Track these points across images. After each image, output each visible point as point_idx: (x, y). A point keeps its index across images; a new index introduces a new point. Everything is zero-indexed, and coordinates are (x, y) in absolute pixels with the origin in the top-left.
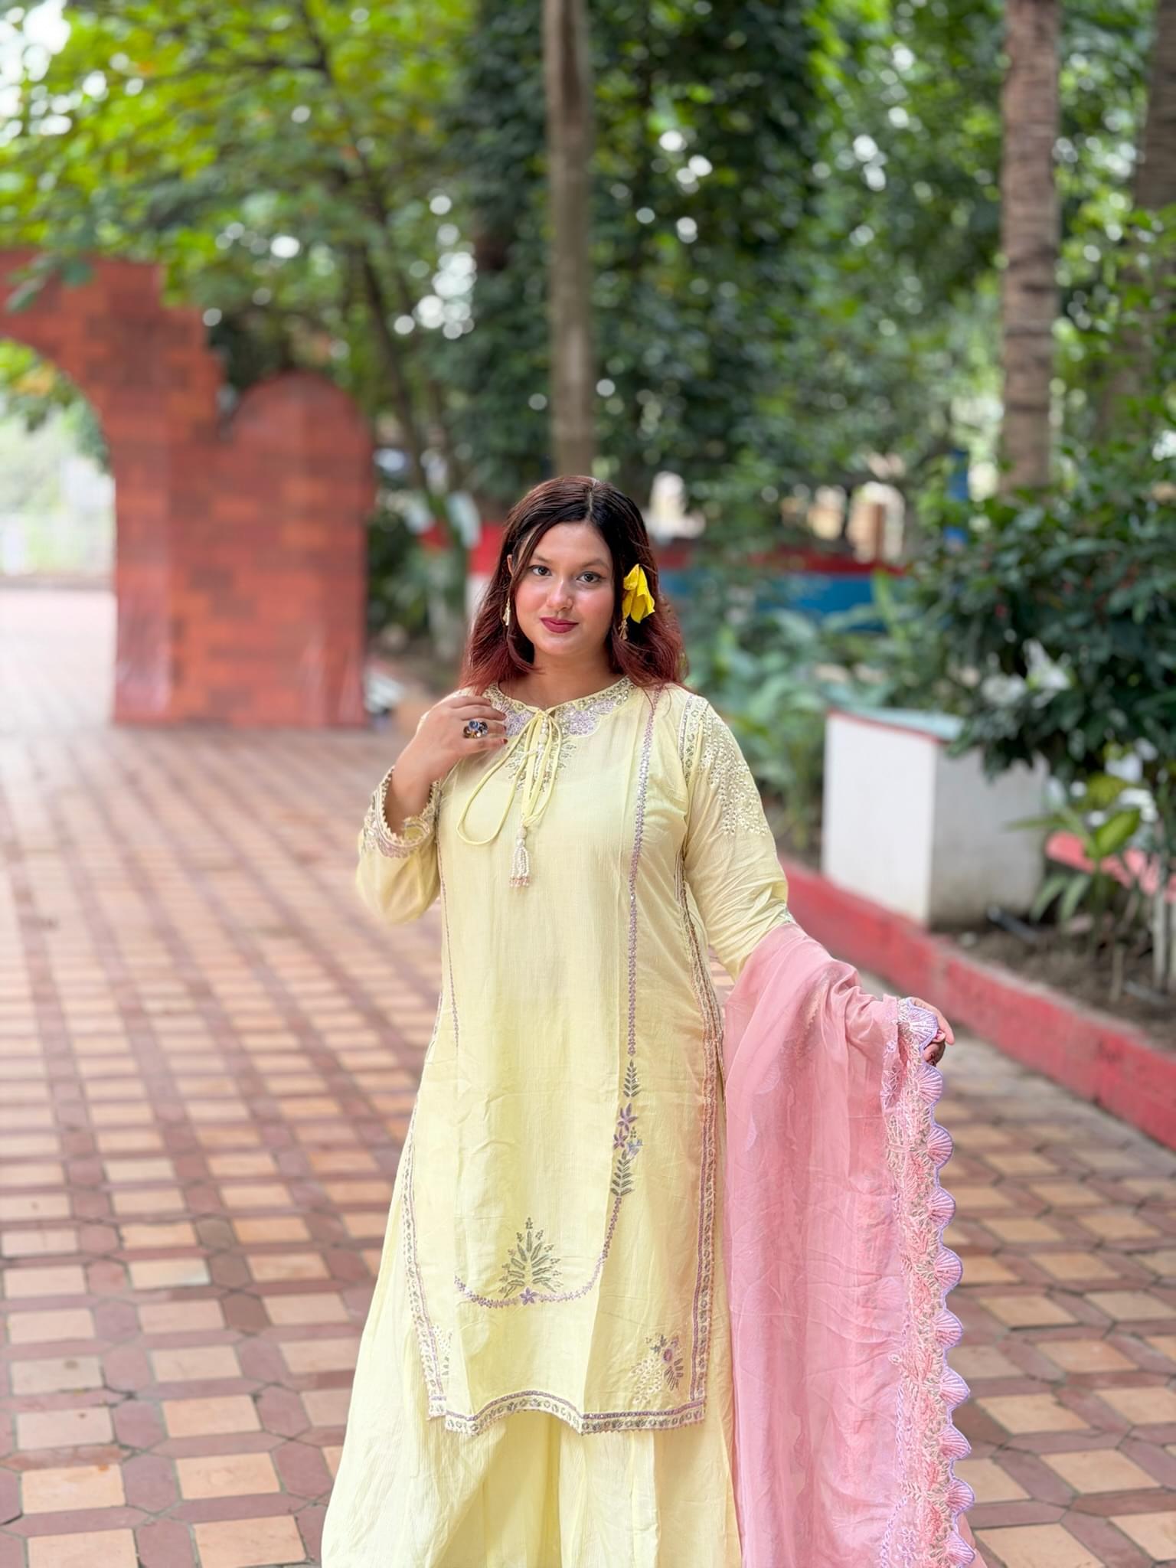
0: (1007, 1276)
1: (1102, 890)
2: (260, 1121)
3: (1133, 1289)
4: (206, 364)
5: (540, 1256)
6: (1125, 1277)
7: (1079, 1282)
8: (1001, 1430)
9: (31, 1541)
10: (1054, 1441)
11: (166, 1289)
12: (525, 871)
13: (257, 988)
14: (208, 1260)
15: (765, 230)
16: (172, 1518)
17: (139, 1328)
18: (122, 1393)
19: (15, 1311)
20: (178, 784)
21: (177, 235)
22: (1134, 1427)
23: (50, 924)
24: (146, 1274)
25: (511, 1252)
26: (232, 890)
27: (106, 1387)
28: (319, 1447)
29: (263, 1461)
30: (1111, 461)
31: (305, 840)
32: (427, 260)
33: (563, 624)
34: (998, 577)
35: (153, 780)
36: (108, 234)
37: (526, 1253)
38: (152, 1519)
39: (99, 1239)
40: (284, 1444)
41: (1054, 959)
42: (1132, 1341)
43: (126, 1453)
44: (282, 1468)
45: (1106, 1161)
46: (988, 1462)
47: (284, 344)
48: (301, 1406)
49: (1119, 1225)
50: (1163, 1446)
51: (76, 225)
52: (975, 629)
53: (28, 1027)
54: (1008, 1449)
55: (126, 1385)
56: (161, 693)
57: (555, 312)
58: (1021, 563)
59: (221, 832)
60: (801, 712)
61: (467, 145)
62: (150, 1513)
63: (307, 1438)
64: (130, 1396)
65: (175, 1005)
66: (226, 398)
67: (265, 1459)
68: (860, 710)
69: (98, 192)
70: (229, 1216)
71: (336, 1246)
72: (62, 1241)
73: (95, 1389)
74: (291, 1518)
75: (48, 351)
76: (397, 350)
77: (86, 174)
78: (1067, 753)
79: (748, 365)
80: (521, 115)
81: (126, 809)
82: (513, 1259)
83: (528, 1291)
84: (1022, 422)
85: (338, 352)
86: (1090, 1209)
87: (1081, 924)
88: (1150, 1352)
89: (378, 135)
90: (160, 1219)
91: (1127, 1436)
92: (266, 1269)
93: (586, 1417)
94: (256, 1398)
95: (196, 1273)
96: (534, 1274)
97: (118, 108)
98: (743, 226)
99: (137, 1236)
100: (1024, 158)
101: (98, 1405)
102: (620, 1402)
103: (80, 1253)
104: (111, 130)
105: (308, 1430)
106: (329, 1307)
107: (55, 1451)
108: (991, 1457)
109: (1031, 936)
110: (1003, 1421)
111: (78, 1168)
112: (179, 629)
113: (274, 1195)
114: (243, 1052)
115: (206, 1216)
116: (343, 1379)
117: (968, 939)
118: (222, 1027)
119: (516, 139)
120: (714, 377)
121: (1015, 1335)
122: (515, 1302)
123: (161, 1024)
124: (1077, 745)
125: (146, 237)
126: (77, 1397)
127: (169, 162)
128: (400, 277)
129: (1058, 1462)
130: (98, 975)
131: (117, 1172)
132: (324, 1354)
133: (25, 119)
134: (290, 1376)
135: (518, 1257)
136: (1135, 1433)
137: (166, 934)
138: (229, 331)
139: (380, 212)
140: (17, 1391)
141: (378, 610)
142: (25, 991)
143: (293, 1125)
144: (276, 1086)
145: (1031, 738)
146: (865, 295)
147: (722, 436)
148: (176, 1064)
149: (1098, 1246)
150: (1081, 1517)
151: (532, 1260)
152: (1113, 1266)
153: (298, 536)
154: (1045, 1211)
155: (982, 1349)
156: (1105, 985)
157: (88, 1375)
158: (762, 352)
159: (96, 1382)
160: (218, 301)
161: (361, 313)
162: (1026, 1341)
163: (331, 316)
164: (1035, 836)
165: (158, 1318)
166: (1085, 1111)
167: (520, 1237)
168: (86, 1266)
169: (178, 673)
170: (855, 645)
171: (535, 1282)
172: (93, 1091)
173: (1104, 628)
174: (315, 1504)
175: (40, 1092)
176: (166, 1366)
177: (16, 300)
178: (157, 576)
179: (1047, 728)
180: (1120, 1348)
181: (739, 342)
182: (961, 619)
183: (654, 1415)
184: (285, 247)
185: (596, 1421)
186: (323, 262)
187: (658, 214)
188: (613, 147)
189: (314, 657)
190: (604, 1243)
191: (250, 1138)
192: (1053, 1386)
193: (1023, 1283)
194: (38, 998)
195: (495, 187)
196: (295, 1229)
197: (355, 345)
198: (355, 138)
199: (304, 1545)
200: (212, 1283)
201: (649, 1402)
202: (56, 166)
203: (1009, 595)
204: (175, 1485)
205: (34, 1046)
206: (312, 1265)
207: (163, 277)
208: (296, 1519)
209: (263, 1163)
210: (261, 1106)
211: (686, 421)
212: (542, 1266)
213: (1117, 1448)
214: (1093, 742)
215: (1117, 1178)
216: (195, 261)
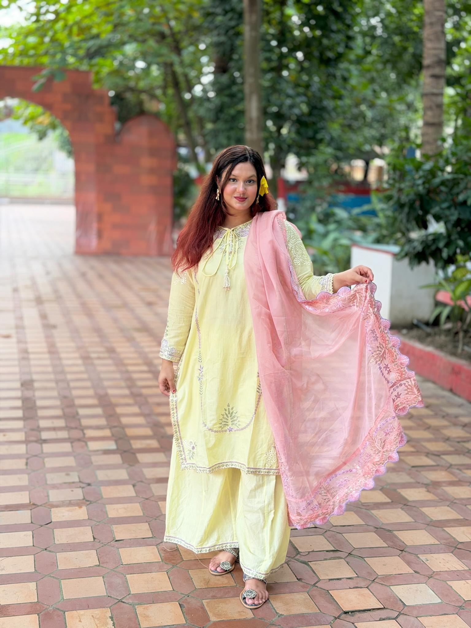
0: (412, 449)
1: (456, 311)
2: (134, 395)
3: (459, 454)
4: (109, 112)
5: (233, 416)
6: (456, 450)
7: (438, 451)
8: (406, 499)
9: (55, 530)
10: (425, 503)
11: (101, 450)
12: (229, 285)
13: (132, 349)
14: (116, 441)
15: (330, 54)
16: (105, 523)
17: (92, 463)
18: (86, 484)
19: (47, 457)
20: (101, 277)
21: (98, 60)
22: (455, 499)
23: (54, 327)
24: (93, 446)
25: (223, 415)
26: (122, 315)
27: (80, 482)
28: (157, 502)
29: (137, 506)
30: (461, 144)
31: (150, 297)
32: (197, 70)
33: (242, 199)
34: (415, 188)
35: (91, 275)
36: (71, 60)
37: (228, 415)
38: (98, 523)
39: (76, 434)
40: (144, 500)
41: (437, 338)
42: (458, 471)
43: (88, 503)
44: (144, 508)
45: (453, 411)
46: (400, 510)
47: (140, 104)
48: (150, 489)
49: (456, 433)
50: (466, 505)
51: (59, 56)
52: (406, 210)
53: (48, 362)
54: (407, 505)
55: (88, 481)
56: (93, 242)
57: (247, 89)
58: (424, 183)
59: (117, 294)
60: (341, 246)
61: (212, 22)
62: (97, 522)
63: (152, 499)
64: (89, 485)
65: (102, 355)
66: (117, 126)
67: (138, 505)
68: (364, 244)
69: (67, 44)
70: (123, 427)
71: (162, 437)
72: (63, 434)
73: (77, 482)
74: (147, 524)
75: (48, 107)
76: (185, 106)
77: (62, 36)
78: (441, 257)
79: (324, 109)
80: (233, 10)
81: (81, 286)
82: (223, 417)
83: (230, 427)
84: (431, 130)
85: (162, 107)
86: (445, 427)
87: (449, 326)
88: (464, 475)
89: (176, 18)
90: (98, 428)
91: (452, 502)
92: (137, 445)
93: (248, 468)
94: (134, 486)
95: (112, 445)
96: (232, 422)
97: (74, 9)
98: (322, 54)
99: (90, 433)
100: (432, 24)
101: (78, 488)
102: (261, 465)
103: (69, 438)
104: (72, 19)
105: (153, 496)
106: (160, 457)
107: (63, 502)
108: (401, 508)
109: (429, 330)
110: (406, 497)
111: (67, 410)
112: (100, 217)
113: (140, 420)
114: (127, 372)
115: (115, 427)
116: (165, 480)
117: (404, 331)
118: (120, 363)
119: (231, 19)
120: (310, 114)
121: (413, 469)
122: (226, 431)
123: (97, 362)
124: (445, 254)
125: (85, 61)
126: (71, 485)
127: (95, 31)
128: (186, 76)
129: (426, 510)
130: (72, 344)
131: (82, 412)
132: (159, 472)
133: (38, 15)
134: (146, 479)
135: (225, 416)
136: (455, 501)
137: (98, 331)
138: (119, 98)
139: (178, 50)
140: (48, 482)
141: (178, 210)
142: (46, 350)
143: (146, 397)
144: (140, 383)
145: (428, 252)
146: (372, 80)
147: (313, 138)
148: (103, 376)
149: (447, 439)
150: (433, 528)
151: (230, 417)
152: (452, 446)
153: (146, 180)
154: (428, 428)
155: (400, 473)
156: (456, 347)
157: (74, 477)
158: (329, 103)
159: (77, 480)
160: (114, 87)
161: (171, 91)
162: (417, 471)
163: (159, 92)
164: (432, 291)
165: (98, 460)
166: (447, 394)
167: (225, 410)
168: (72, 443)
169: (100, 235)
170: (364, 220)
171: (232, 424)
172: (72, 384)
173: (456, 209)
174: (156, 520)
175: (53, 385)
176: (101, 475)
177: (35, 87)
178: (91, 196)
179: (433, 248)
180: (453, 474)
181: (321, 100)
182: (401, 206)
183: (274, 470)
184: (140, 64)
185: (252, 470)
186: (155, 71)
187: (289, 49)
188: (269, 22)
189: (153, 228)
190: (254, 409)
191: (130, 401)
192: (426, 485)
193: (417, 452)
194: (50, 352)
195: (223, 39)
196: (148, 432)
197: (167, 105)
198: (168, 20)
199: (152, 532)
200: (118, 449)
201: (272, 465)
202: (50, 33)
203: (420, 197)
204: (106, 513)
205: (50, 369)
206: (154, 443)
207: (93, 77)
208: (149, 524)
209: (136, 410)
210: (135, 390)
211: (298, 133)
212: (234, 419)
213: (448, 506)
214: (451, 253)
215: (456, 417)
216: (105, 71)
